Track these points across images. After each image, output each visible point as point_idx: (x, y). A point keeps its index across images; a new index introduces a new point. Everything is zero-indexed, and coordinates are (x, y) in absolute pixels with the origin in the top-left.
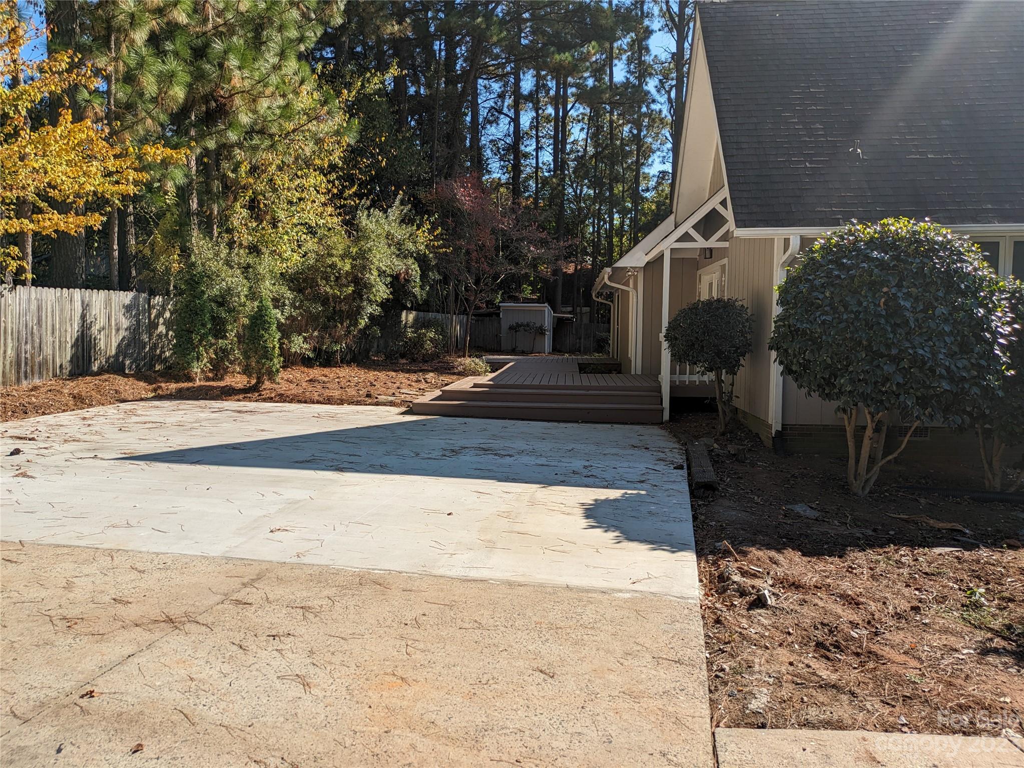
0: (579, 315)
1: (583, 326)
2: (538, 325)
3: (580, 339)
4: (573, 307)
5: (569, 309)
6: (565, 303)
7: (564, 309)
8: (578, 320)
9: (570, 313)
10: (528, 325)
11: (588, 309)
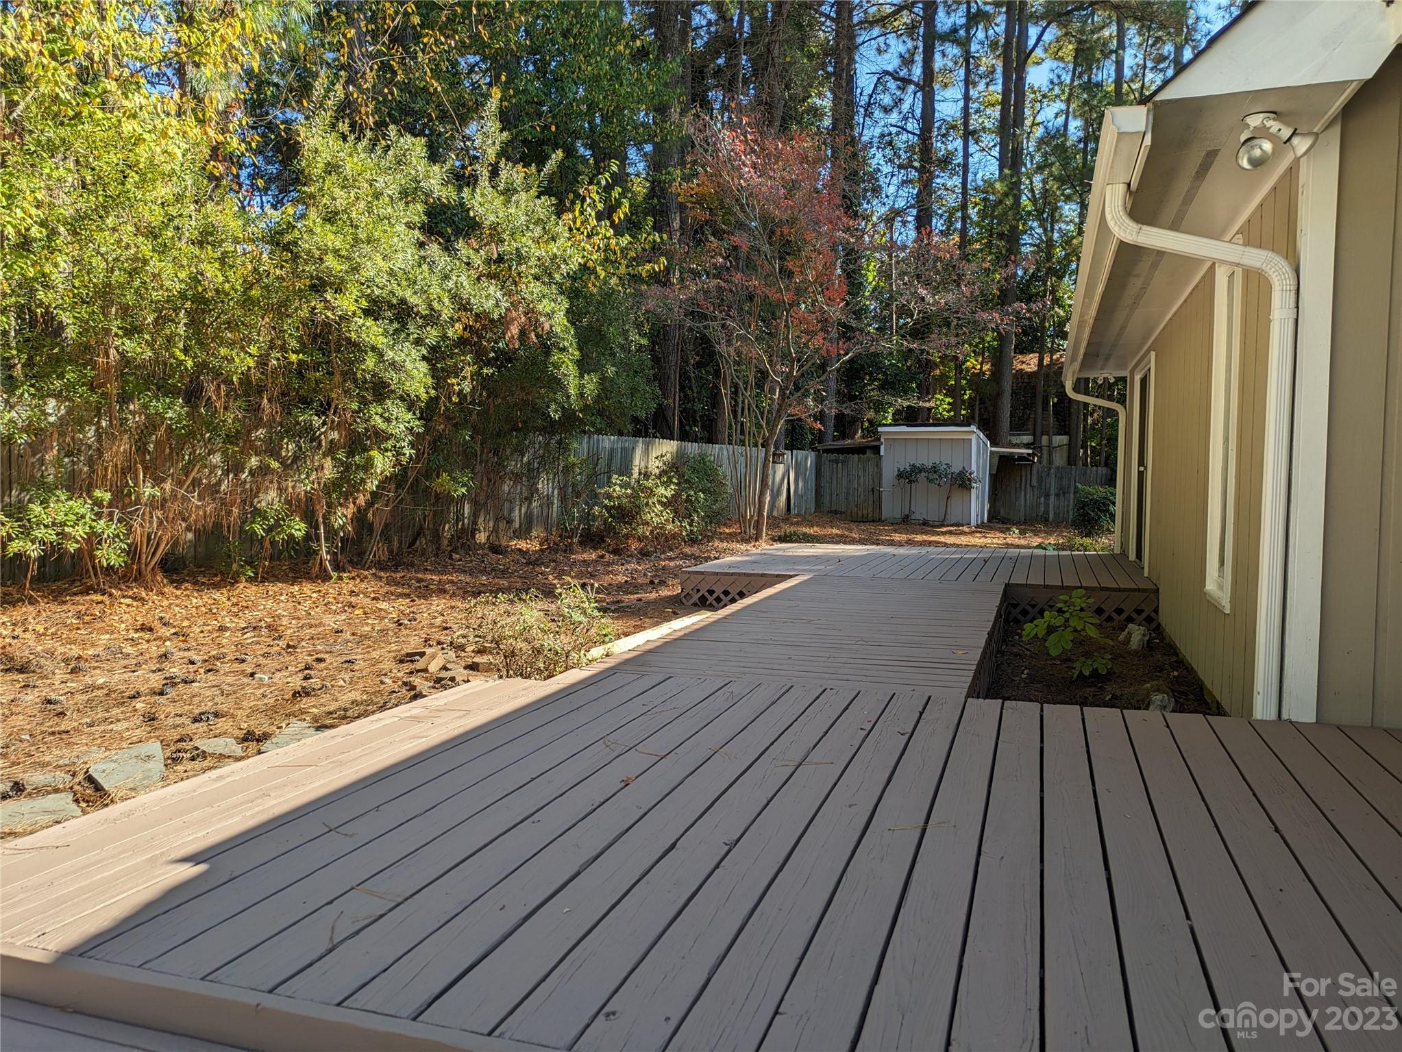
0: (1045, 451)
1: (1053, 471)
2: (956, 468)
3: (1047, 496)
4: (1034, 435)
5: (1027, 439)
6: (1018, 426)
7: (1015, 440)
8: (1045, 462)
9: (1027, 446)
10: (935, 469)
11: (1063, 439)
